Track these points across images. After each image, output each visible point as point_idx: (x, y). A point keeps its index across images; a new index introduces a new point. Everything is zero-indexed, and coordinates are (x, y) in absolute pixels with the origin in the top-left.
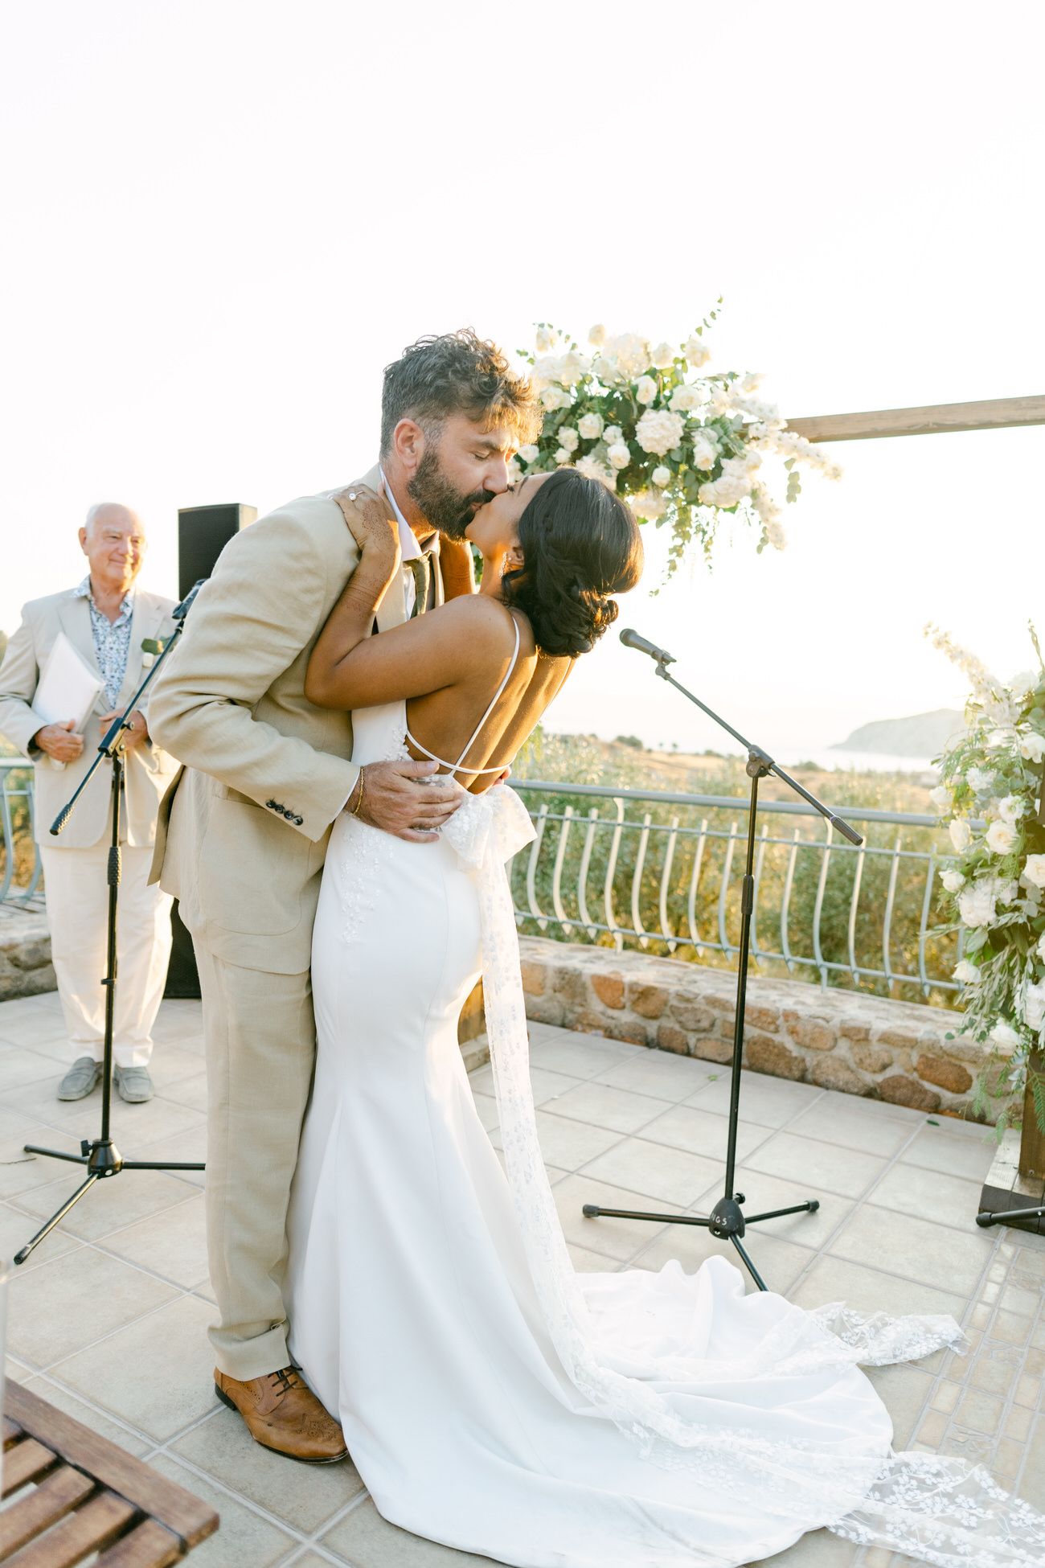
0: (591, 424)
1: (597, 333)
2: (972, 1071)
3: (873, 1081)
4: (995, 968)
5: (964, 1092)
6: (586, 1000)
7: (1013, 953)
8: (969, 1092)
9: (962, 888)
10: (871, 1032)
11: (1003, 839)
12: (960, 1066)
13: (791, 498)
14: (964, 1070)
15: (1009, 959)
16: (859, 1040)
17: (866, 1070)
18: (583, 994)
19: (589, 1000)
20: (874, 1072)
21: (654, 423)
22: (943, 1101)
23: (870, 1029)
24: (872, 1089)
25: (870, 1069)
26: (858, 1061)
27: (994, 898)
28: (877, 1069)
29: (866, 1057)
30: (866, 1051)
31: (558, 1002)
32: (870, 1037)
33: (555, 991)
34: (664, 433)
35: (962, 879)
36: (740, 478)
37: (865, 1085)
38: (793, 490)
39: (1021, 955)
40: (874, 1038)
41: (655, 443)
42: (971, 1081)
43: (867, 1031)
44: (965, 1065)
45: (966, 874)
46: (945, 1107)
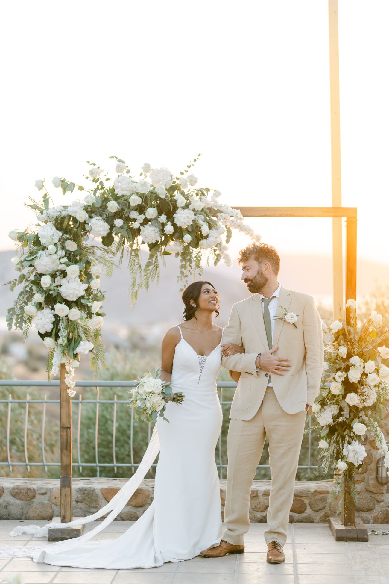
0: (151, 212)
1: (147, 168)
2: (306, 501)
3: (261, 516)
4: (332, 442)
5: (303, 512)
6: (98, 504)
7: (338, 435)
8: (305, 511)
9: (321, 411)
10: (259, 492)
11: (337, 389)
12: (301, 500)
13: (228, 241)
14: (303, 501)
15: (336, 438)
16: (254, 497)
17: (258, 511)
18: (96, 501)
19: (100, 503)
20: (262, 511)
21: (184, 215)
22: (294, 519)
23: (258, 490)
24: (261, 520)
25: (260, 510)
26: (254, 507)
27: (332, 413)
28: (263, 509)
29: (257, 504)
30: (257, 501)
31: (80, 508)
32: (259, 495)
33: (77, 502)
34: (188, 220)
35: (320, 407)
36: (216, 238)
37: (258, 518)
38: (229, 237)
39: (341, 435)
40: (260, 495)
41: (184, 224)
42: (306, 506)
43: (257, 491)
44: (303, 499)
45: (321, 404)
46: (295, 521)
